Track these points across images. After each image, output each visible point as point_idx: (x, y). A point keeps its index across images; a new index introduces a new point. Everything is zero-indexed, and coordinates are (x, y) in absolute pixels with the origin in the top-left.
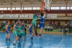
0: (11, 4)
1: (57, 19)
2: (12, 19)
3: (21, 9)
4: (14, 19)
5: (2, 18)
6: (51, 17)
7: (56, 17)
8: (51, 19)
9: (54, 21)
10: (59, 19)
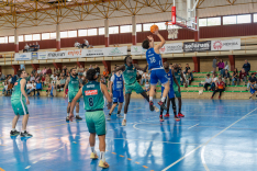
0: (107, 18)
1: (243, 53)
2: (110, 59)
3: (134, 29)
4: (115, 59)
5: (84, 60)
6: (224, 48)
7: (239, 47)
8: (223, 53)
9: (233, 59)
10: (248, 52)
